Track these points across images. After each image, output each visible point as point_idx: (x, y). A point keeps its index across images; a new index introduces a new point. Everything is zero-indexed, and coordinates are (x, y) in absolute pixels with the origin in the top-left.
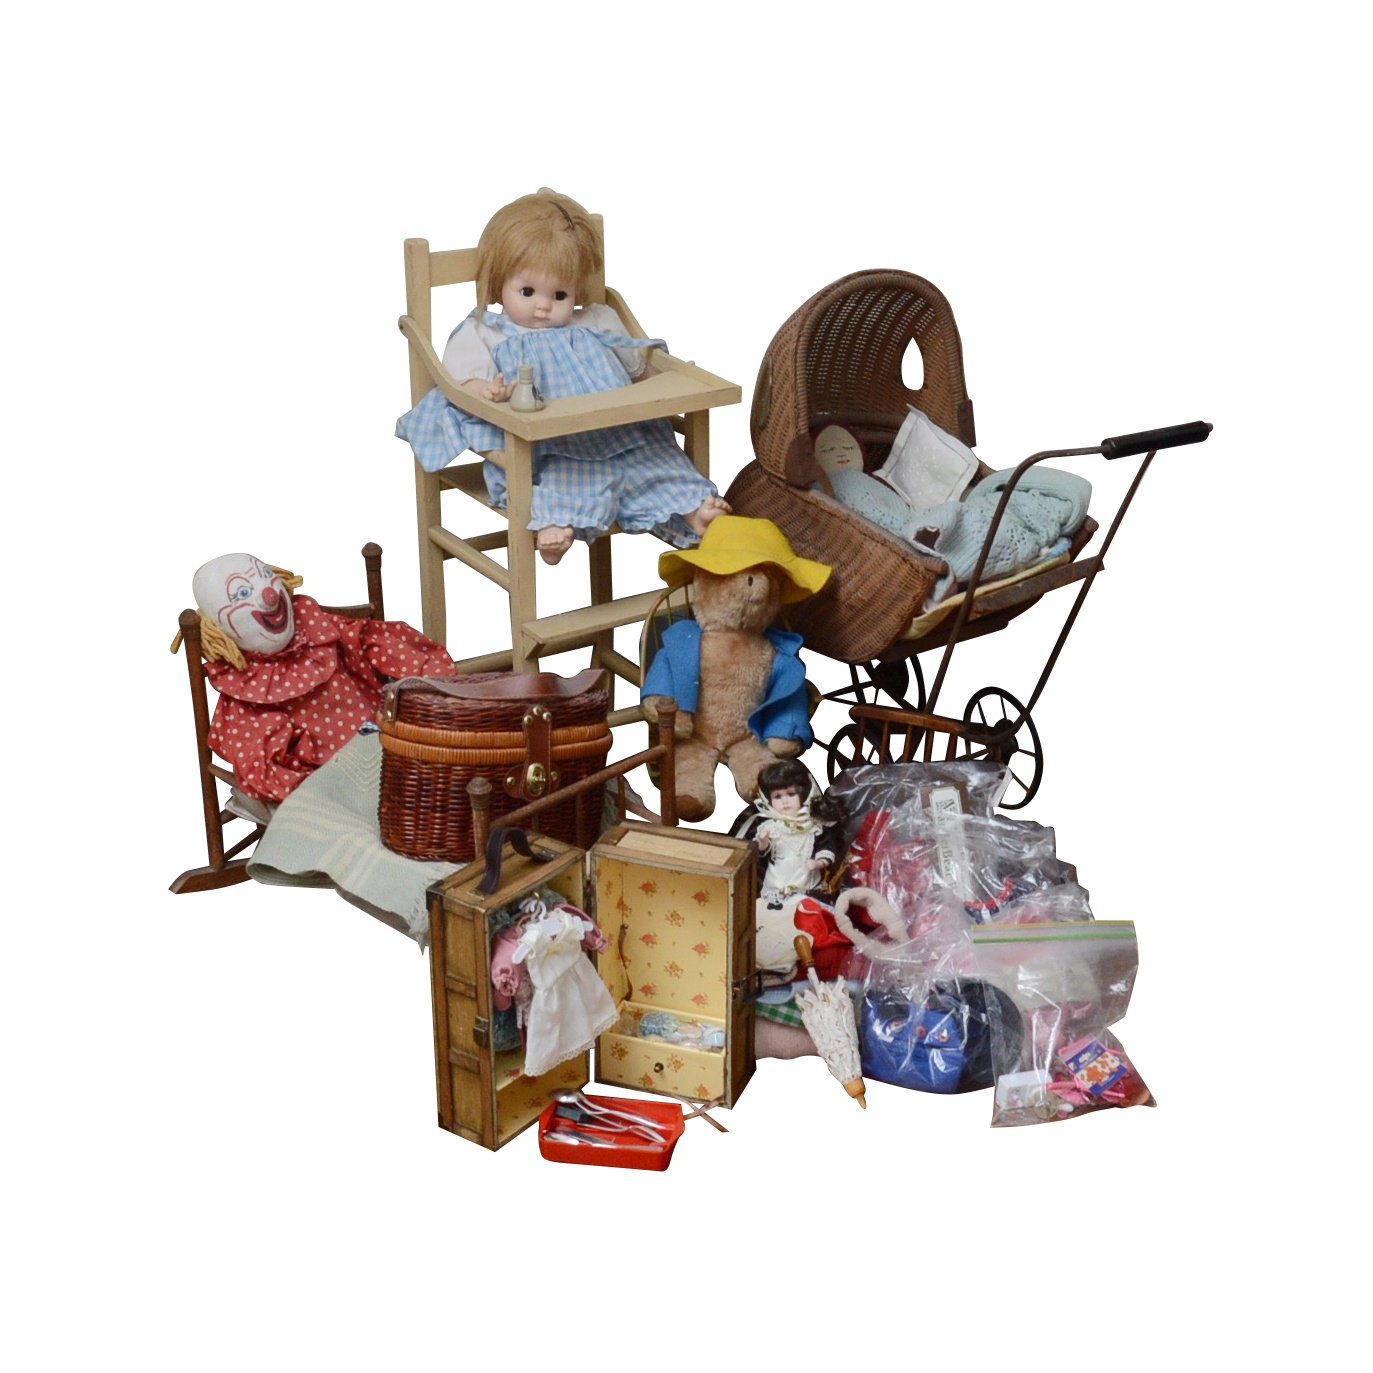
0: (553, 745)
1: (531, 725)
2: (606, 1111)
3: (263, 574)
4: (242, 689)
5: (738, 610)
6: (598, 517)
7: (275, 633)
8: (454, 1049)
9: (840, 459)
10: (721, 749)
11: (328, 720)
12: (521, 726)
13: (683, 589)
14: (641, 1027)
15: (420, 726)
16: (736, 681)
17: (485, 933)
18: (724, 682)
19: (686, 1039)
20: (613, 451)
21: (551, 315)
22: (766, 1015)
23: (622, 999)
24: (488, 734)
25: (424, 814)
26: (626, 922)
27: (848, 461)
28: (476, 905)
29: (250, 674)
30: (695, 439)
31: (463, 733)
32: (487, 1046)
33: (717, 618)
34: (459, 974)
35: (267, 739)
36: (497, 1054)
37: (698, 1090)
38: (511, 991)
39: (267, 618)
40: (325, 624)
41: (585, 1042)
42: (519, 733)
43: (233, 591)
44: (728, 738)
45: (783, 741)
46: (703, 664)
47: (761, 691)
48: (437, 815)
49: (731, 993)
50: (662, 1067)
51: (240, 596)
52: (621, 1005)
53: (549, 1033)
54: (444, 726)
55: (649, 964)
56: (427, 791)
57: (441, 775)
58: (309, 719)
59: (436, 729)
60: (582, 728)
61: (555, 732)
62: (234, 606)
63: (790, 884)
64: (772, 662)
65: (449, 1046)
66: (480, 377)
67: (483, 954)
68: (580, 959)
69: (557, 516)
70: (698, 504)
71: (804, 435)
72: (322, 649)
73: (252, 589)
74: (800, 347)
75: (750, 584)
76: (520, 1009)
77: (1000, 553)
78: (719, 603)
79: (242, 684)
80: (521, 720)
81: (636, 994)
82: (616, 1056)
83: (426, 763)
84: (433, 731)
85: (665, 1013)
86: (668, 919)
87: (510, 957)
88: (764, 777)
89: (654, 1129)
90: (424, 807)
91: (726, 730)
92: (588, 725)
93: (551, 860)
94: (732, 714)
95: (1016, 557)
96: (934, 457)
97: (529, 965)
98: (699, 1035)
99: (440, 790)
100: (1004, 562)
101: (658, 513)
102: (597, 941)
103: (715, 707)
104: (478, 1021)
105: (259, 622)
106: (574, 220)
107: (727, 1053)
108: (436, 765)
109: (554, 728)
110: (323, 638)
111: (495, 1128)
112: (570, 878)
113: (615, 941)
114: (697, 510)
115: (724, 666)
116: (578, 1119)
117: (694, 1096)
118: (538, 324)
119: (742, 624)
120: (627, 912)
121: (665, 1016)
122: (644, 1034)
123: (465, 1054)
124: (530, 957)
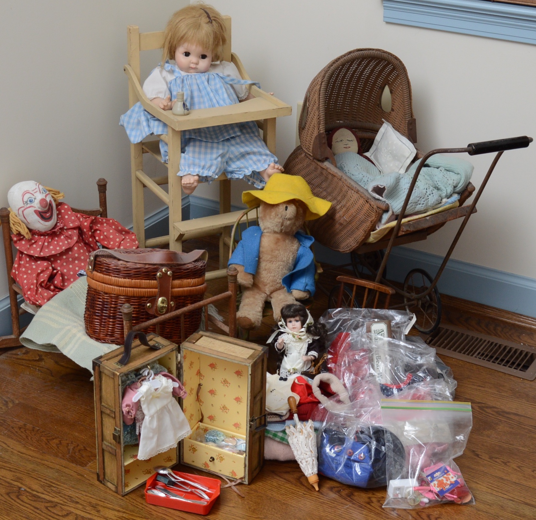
0: (172, 288)
1: (161, 278)
2: (182, 480)
3: (41, 192)
4: (29, 249)
5: (280, 222)
6: (212, 171)
7: (46, 221)
8: (105, 442)
9: (345, 146)
10: (268, 293)
11: (71, 266)
12: (155, 278)
13: (255, 209)
14: (205, 437)
15: (104, 274)
16: (278, 259)
17: (119, 385)
18: (271, 259)
19: (227, 446)
20: (224, 137)
21: (198, 67)
22: (271, 436)
23: (199, 422)
24: (138, 280)
25: (105, 319)
26: (202, 382)
27: (349, 147)
28: (115, 370)
29: (33, 241)
30: (268, 133)
31: (125, 280)
32: (119, 443)
33: (269, 226)
34: (108, 404)
35: (38, 274)
36: (125, 447)
37: (231, 473)
38: (132, 416)
39: (42, 214)
40: (73, 218)
41: (172, 444)
42: (155, 281)
43: (25, 199)
44: (272, 288)
45: (300, 291)
46: (261, 249)
47: (291, 265)
48: (111, 320)
49: (248, 425)
50: (213, 459)
51: (29, 202)
52: (198, 425)
53: (152, 438)
54: (116, 275)
55: (212, 405)
56: (106, 308)
57: (113, 300)
58: (61, 265)
59: (112, 276)
60: (189, 280)
61: (174, 282)
62: (25, 207)
63: (293, 368)
64: (298, 250)
65: (102, 441)
66: (161, 97)
67: (118, 396)
68: (171, 401)
69: (192, 169)
70: (266, 166)
71: (323, 133)
72: (71, 230)
73: (35, 199)
74: (322, 88)
75: (286, 210)
76: (138, 425)
77: (418, 201)
78: (270, 219)
79: (28, 246)
80: (156, 275)
81: (206, 419)
82: (192, 451)
83: (106, 294)
84: (110, 277)
85: (219, 431)
86: (222, 383)
87: (132, 398)
88: (284, 311)
89: (205, 492)
90: (105, 316)
91: (271, 284)
92: (192, 279)
93: (160, 349)
94: (274, 276)
95: (427, 203)
96: (394, 147)
97: (142, 403)
98: (235, 444)
99: (112, 307)
100: (421, 205)
101: (246, 170)
102: (182, 392)
103: (266, 272)
104: (115, 429)
105: (38, 216)
106: (212, 19)
107: (246, 455)
108: (111, 295)
109: (173, 280)
110: (71, 225)
111: (123, 484)
112: (170, 359)
113: (195, 392)
114: (266, 169)
115: (272, 251)
116: (167, 483)
117: (229, 476)
118: (192, 71)
119: (281, 230)
120: (202, 377)
121: (219, 433)
122: (207, 441)
123: (110, 445)
124: (142, 399)
